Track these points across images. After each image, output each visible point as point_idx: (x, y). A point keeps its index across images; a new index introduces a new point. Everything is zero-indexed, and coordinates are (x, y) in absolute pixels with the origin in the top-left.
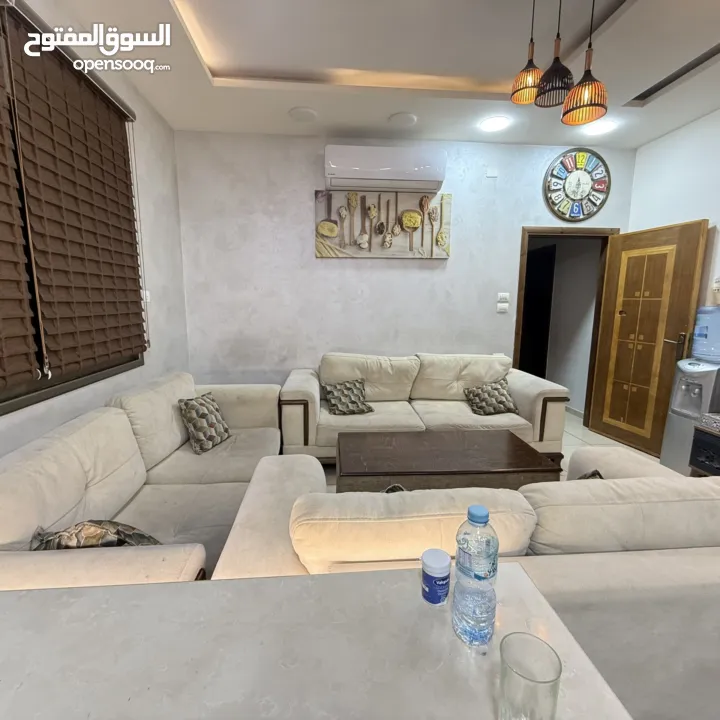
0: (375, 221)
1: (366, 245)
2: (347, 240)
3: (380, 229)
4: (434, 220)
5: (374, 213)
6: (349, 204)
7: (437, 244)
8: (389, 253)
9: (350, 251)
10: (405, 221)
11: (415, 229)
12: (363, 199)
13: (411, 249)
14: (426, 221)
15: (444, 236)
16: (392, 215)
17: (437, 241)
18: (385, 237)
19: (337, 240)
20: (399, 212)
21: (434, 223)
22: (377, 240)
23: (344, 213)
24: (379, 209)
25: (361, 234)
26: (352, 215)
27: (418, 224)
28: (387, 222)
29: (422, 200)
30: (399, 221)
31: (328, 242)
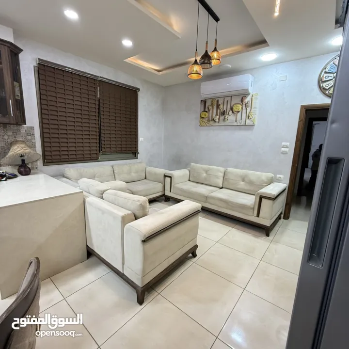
0: (222, 110)
1: (217, 120)
2: (210, 119)
3: (223, 113)
4: (248, 107)
5: (221, 106)
6: (212, 104)
7: (248, 118)
8: (227, 123)
9: (212, 123)
10: (234, 109)
11: (239, 112)
12: (218, 101)
13: (236, 121)
14: (244, 108)
15: (252, 114)
16: (229, 107)
17: (249, 117)
18: (225, 117)
19: (207, 119)
20: (232, 105)
21: (247, 108)
22: (222, 118)
23: (210, 107)
24: (224, 105)
25: (216, 116)
26: (213, 108)
27: (240, 110)
28: (227, 110)
29: (243, 98)
30: (232, 109)
31: (204, 120)
